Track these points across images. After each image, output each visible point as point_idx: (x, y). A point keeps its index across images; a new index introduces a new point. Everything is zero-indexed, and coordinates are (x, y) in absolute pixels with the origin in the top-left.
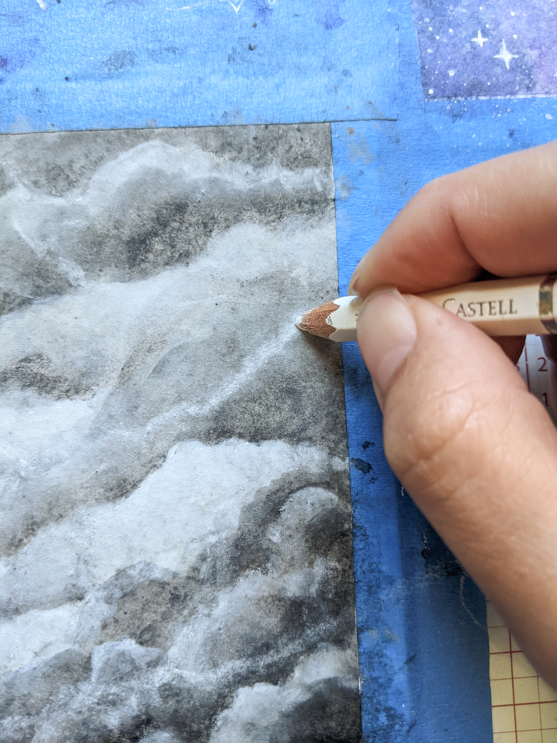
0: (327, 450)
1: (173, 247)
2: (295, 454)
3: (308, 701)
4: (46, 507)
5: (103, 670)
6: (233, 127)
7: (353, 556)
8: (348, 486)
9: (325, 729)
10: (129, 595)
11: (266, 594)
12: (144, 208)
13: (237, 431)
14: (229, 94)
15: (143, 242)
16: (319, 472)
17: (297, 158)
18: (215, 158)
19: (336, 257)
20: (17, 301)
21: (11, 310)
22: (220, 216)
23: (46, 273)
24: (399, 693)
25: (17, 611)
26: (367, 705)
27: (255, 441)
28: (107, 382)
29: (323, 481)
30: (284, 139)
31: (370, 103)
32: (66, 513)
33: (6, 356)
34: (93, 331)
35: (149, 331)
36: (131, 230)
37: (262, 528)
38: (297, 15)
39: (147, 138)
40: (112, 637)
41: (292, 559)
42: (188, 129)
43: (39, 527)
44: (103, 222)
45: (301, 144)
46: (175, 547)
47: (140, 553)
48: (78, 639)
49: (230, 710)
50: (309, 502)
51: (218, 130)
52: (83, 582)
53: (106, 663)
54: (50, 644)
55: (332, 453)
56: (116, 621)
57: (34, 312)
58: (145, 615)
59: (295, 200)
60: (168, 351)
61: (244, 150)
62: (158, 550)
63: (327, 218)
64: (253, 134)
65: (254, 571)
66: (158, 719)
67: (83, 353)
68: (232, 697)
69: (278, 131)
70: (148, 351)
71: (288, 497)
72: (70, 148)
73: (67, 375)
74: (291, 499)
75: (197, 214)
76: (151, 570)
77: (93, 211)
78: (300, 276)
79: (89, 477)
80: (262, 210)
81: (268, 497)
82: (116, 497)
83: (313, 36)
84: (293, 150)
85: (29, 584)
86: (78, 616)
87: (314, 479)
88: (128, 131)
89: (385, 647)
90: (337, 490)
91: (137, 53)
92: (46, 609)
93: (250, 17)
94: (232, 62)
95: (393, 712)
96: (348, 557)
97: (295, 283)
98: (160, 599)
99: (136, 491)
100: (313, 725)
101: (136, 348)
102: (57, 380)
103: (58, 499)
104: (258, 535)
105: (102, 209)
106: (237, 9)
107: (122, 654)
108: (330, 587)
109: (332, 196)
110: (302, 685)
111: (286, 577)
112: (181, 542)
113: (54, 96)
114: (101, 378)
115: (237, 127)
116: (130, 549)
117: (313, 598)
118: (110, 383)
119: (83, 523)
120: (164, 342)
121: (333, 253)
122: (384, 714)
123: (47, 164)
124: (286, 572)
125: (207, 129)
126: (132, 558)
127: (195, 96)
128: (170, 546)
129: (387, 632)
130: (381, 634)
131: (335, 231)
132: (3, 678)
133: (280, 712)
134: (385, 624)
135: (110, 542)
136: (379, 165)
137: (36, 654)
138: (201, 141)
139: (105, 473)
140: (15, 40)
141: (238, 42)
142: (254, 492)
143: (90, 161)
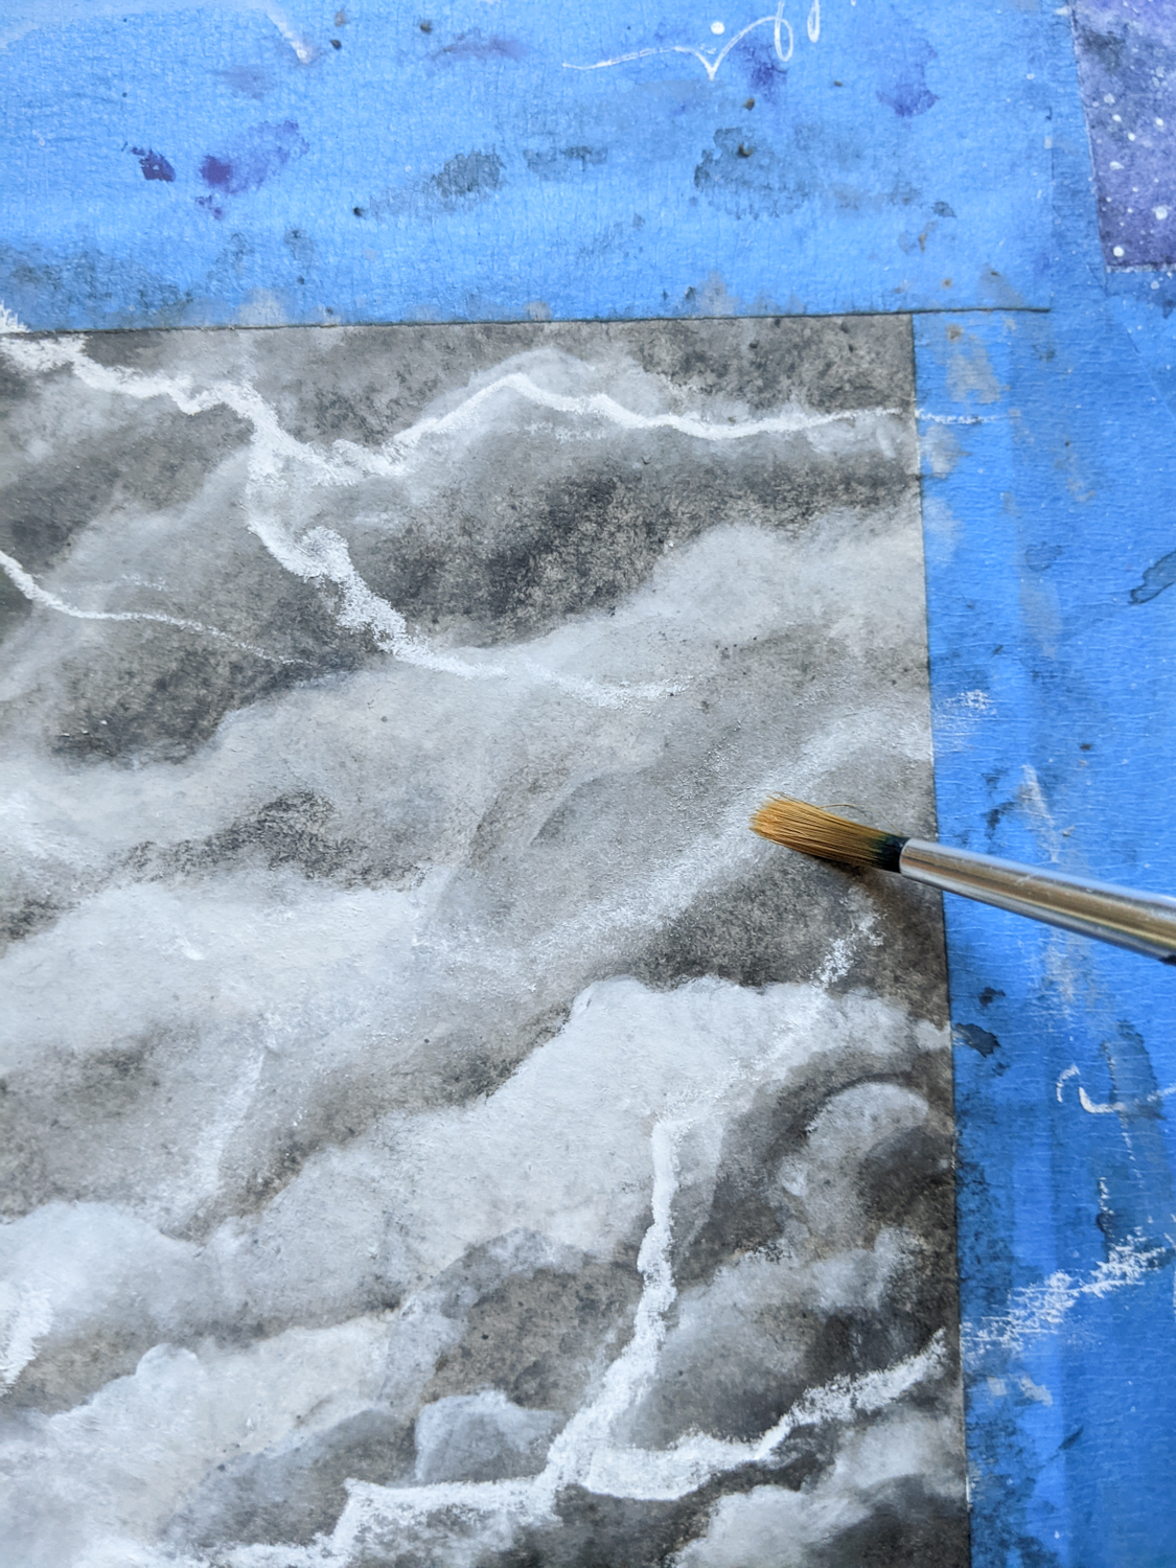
0: (906, 1006)
1: (584, 574)
2: (839, 1014)
3: (864, 1522)
4: (320, 1112)
5: (440, 1454)
6: (708, 322)
7: (956, 1224)
8: (947, 1082)
10: (491, 1299)
11: (776, 1302)
12: (524, 491)
13: (716, 961)
14: (698, 250)
15: (522, 562)
16: (888, 1051)
17: (840, 388)
18: (671, 386)
19: (923, 597)
20: (262, 680)
21: (246, 700)
22: (681, 509)
23: (321, 623)
24: (1048, 1508)
25: (260, 1330)
26: (982, 1535)
27: (753, 984)
28: (448, 854)
29: (898, 1070)
30: (814, 347)
31: (994, 274)
32: (363, 1127)
33: (236, 796)
34: (420, 748)
35: (533, 749)
36: (497, 537)
37: (769, 1164)
38: (838, 85)
39: (528, 343)
40: (458, 1387)
41: (831, 1229)
42: (613, 324)
43: (305, 1155)
44: (438, 519)
45: (849, 359)
46: (587, 1201)
47: (515, 1212)
48: (387, 1390)
49: (703, 1541)
50: (867, 1113)
51: (677, 327)
52: (398, 1270)
53: (446, 1442)
54: (328, 1400)
55: (916, 1014)
56: (466, 1353)
57: (295, 705)
58: (526, 1341)
59: (838, 476)
60: (572, 790)
61: (732, 369)
62: (554, 1207)
63: (904, 515)
64: (750, 338)
65: (750, 1253)
66: (553, 1559)
67: (398, 792)
68: (707, 1515)
69: (802, 330)
70: (530, 790)
71: (823, 1104)
72: (366, 362)
73: (366, 839)
74: (830, 1107)
75: (633, 506)
76: (537, 1248)
77: (418, 496)
78: (847, 636)
79: (411, 1051)
80: (769, 498)
81: (781, 1101)
82: (462, 1099)
83: (872, 129)
84: (833, 371)
85: (284, 1275)
86: (387, 1342)
87: (878, 1067)
88: (488, 327)
89: (1021, 1415)
90: (925, 1090)
91: (504, 159)
92: (320, 1326)
93: (740, 88)
94: (703, 181)
96: (945, 1228)
97: (837, 650)
98: (556, 1309)
99: (508, 1082)
101: (507, 783)
102: (347, 847)
103: (345, 1097)
104: (761, 1180)
105: (436, 493)
106: (712, 70)
107: (479, 1423)
108: (907, 1290)
109: (915, 469)
110: (849, 1490)
111: (818, 1266)
112: (602, 1191)
113: (331, 248)
114: (436, 845)
115: (716, 321)
116: (495, 1204)
117: (873, 1312)
118: (453, 856)
119: (398, 1148)
120: (563, 772)
121: (916, 588)
122: (1018, 1552)
123: (319, 394)
124: (818, 1256)
125: (654, 324)
126: (498, 1223)
127: (627, 254)
128: (578, 1199)
129: (1026, 1383)
130: (1013, 1386)
131: (920, 543)
132: (231, 1469)
133: (806, 1546)
134: (1020, 1366)
135: (453, 1188)
136: (1012, 404)
137: (300, 1421)
138: (642, 350)
139: (445, 1043)
140: (246, 126)
141: (715, 139)
142: (753, 1092)
143: (410, 389)
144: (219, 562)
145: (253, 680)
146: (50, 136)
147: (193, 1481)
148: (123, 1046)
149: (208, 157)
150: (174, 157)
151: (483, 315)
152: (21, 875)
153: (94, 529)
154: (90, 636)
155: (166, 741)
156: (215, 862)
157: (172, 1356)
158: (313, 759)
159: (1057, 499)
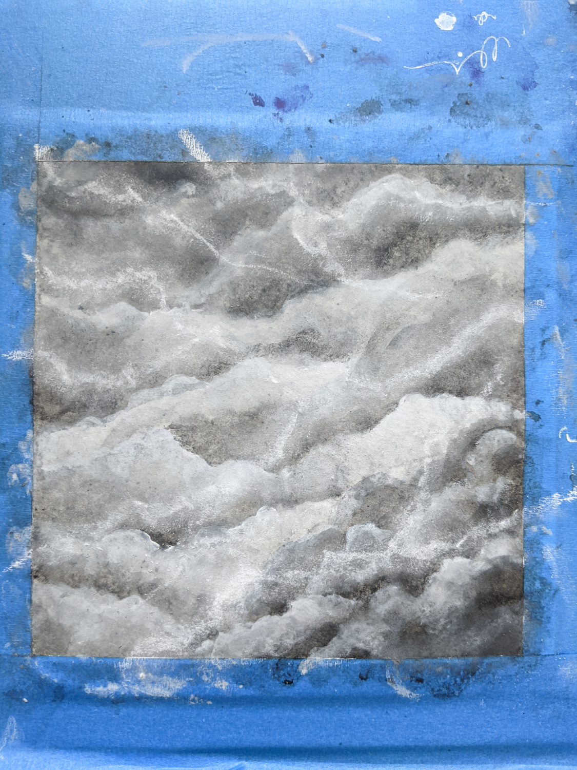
0: (511, 404)
1: (407, 254)
2: (488, 406)
3: (490, 569)
4: (316, 433)
5: (353, 543)
6: (453, 166)
7: (523, 476)
8: (523, 430)
9: (499, 589)
10: (370, 494)
11: (463, 499)
12: (388, 225)
13: (448, 388)
14: (451, 139)
15: (386, 250)
16: (504, 419)
17: (499, 191)
18: (439, 189)
19: (523, 267)
20: (297, 290)
21: (292, 297)
22: (442, 233)
23: (318, 271)
25: (296, 502)
26: (528, 576)
27: (460, 396)
28: (358, 351)
29: (507, 425)
30: (490, 176)
31: (555, 152)
32: (329, 438)
33: (289, 329)
34: (350, 314)
35: (388, 315)
36: (378, 241)
37: (463, 455)
38: (502, 78)
39: (390, 172)
40: (360, 522)
41: (482, 476)
42: (420, 166)
43: (311, 447)
44: (358, 234)
45: (502, 181)
46: (402, 464)
47: (379, 467)
48: (337, 522)
49: (438, 573)
50: (496, 439)
51: (442, 166)
52: (340, 484)
53: (356, 539)
54: (318, 525)
55: (514, 407)
56: (362, 511)
57: (309, 298)
58: (382, 508)
59: (496, 223)
60: (401, 330)
61: (461, 183)
62: (391, 466)
63: (518, 238)
64: (468, 173)
65: (455, 483)
66: (390, 578)
67: (342, 329)
68: (439, 565)
69: (486, 170)
70: (386, 330)
71: (482, 435)
72: (333, 177)
73: (331, 345)
74: (484, 437)
75: (425, 231)
76: (386, 479)
77: (351, 226)
78: (497, 279)
79: (346, 415)
80: (472, 230)
81: (468, 434)
82: (362, 430)
83: (514, 95)
84: (496, 185)
85: (304, 485)
86: (337, 506)
87: (500, 424)
88: (376, 165)
89: (542, 538)
90: (516, 432)
91: (382, 102)
92: (316, 501)
93: (467, 79)
94: (453, 113)
95: (545, 580)
96: (520, 477)
97: (494, 284)
98: (391, 498)
99: (377, 425)
100: (492, 585)
101: (379, 327)
102: (325, 347)
103: (324, 428)
104: (460, 460)
105: (357, 225)
106: (457, 71)
107: (366, 533)
108: (506, 497)
109: (523, 221)
110: (485, 559)
111: (477, 488)
112: (407, 461)
113: (321, 135)
114: (354, 348)
115: (456, 166)
116: (372, 464)
117: (495, 503)
118: (360, 351)
119: (341, 445)
120: (398, 324)
121: (522, 264)
122: (539, 582)
123: (318, 188)
124: (477, 485)
125: (434, 166)
126: (373, 470)
127: (425, 140)
128: (399, 463)
129: (544, 528)
130: (540, 529)
131: (524, 248)
132: (287, 546)
133: (470, 576)
134: (543, 523)
135: (358, 458)
136: (558, 199)
137: (309, 531)
138: (430, 176)
139: (356, 412)
140: (290, 86)
141: (458, 97)
142: (458, 431)
143: (349, 187)
144: (283, 248)
145: (295, 290)
146: (219, 87)
147: (274, 550)
148: (252, 410)
149: (276, 98)
150: (264, 97)
151: (374, 161)
152: (218, 353)
153: (239, 234)
154: (239, 272)
155: (265, 310)
156: (282, 351)
157: (268, 510)
158: (314, 317)
159: (571, 233)
